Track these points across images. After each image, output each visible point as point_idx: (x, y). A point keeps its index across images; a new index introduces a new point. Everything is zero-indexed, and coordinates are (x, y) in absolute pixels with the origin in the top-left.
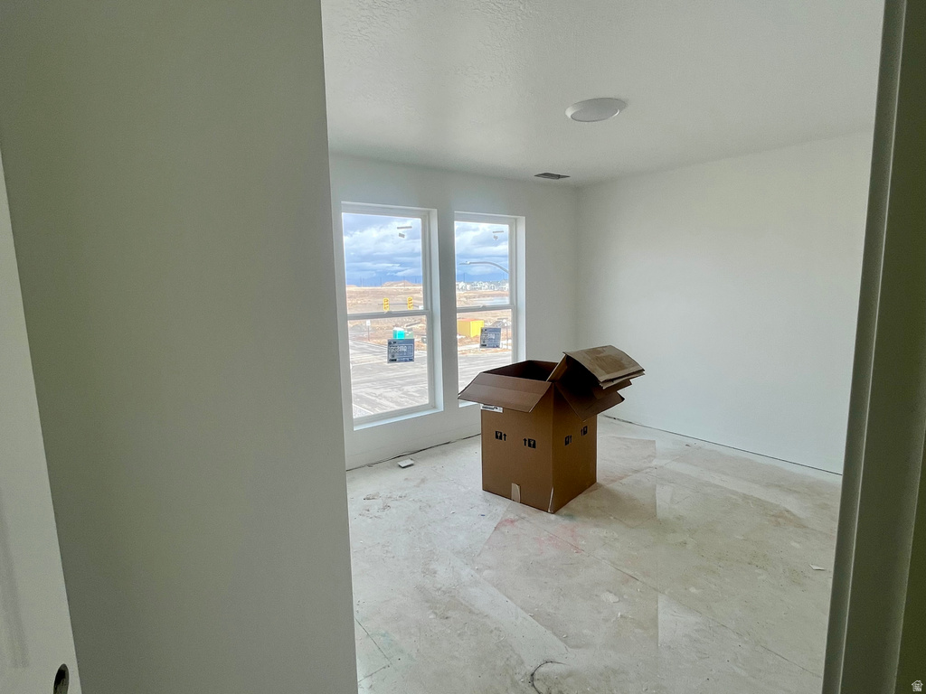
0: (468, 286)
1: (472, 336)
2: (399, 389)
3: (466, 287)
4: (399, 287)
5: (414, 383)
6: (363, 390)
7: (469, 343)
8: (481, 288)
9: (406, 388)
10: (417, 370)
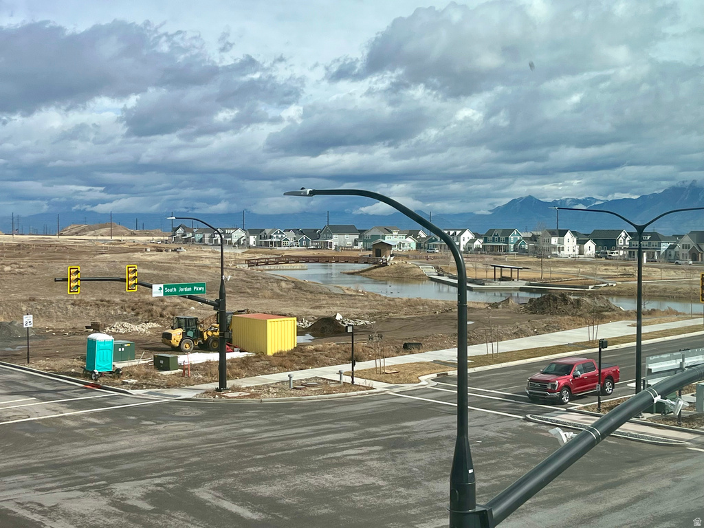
0: (252, 239)
1: (270, 353)
2: (103, 491)
3: (247, 240)
4: (101, 238)
5: (137, 475)
6: (10, 494)
7: (267, 370)
8: (279, 244)
9: (120, 488)
10: (144, 439)
